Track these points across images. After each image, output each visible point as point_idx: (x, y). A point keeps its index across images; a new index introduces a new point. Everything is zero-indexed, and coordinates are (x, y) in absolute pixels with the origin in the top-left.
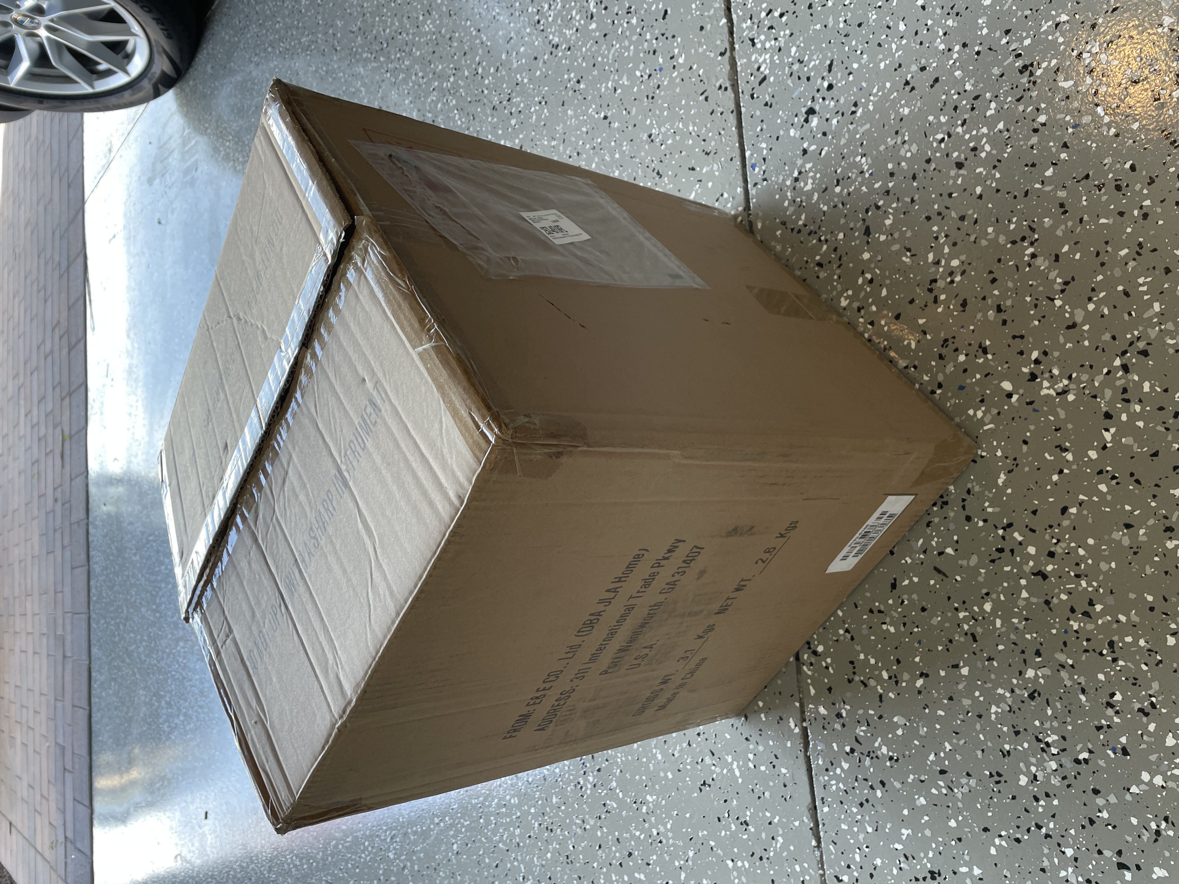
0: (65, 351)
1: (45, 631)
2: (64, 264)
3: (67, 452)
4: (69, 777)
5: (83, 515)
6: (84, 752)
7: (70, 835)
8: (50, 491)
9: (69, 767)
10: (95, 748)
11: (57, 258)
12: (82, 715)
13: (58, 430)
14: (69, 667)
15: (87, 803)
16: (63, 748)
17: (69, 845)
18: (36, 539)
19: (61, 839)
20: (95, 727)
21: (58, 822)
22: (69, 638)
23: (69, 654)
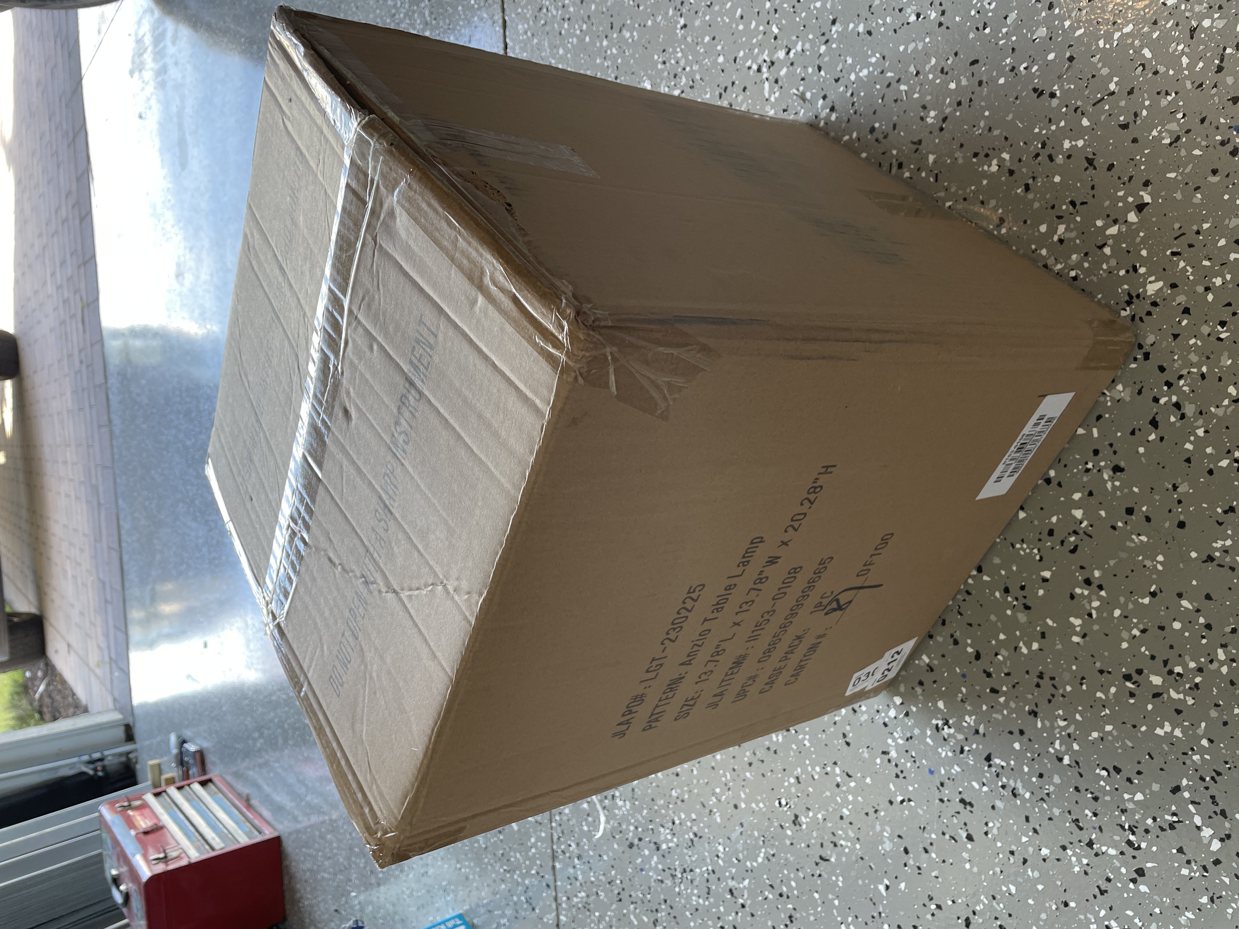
0: (77, 222)
1: (83, 479)
2: (71, 135)
3: (86, 319)
4: (109, 607)
5: (102, 381)
6: (118, 587)
7: (113, 656)
8: (76, 352)
9: (109, 598)
10: (127, 585)
11: (65, 127)
12: (115, 556)
13: (78, 296)
14: (103, 513)
15: (123, 629)
16: (103, 583)
17: (114, 665)
18: (69, 394)
19: (107, 659)
20: (126, 567)
21: (104, 645)
22: (101, 489)
23: (102, 501)
